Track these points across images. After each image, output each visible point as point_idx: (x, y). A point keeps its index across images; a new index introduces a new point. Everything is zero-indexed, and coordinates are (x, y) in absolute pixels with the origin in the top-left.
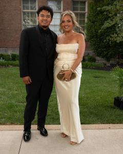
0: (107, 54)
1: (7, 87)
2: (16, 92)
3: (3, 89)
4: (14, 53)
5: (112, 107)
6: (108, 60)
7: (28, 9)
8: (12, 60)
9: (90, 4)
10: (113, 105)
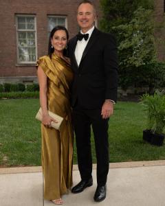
0: (123, 82)
1: (7, 123)
2: (20, 129)
3: (3, 126)
4: (7, 82)
5: (141, 143)
6: (124, 88)
7: (25, 28)
8: (6, 91)
9: (101, 23)
10: (142, 139)
